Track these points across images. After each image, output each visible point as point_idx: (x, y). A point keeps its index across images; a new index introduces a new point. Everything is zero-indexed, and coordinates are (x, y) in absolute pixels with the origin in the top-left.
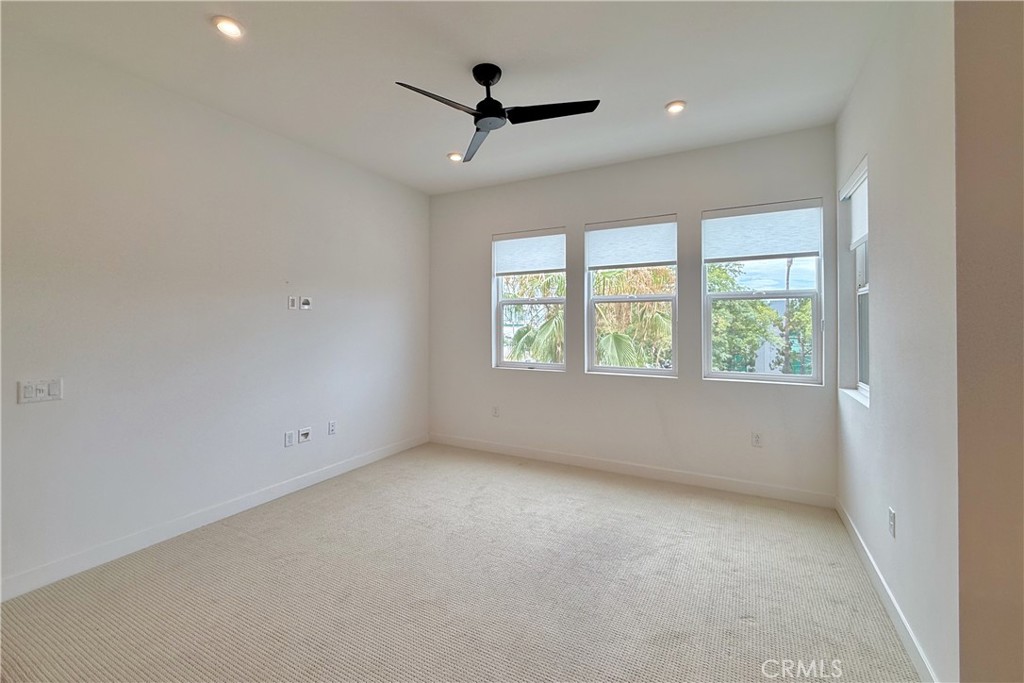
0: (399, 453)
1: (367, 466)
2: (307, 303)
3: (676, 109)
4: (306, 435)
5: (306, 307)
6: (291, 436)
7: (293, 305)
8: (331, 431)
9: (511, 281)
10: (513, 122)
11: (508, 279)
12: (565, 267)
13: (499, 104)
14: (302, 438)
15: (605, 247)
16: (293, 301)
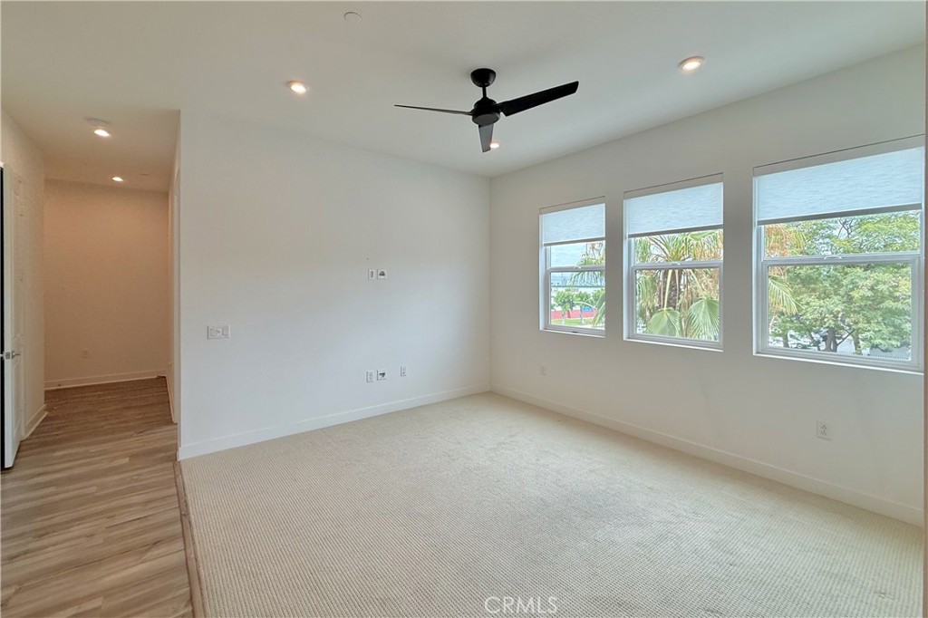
0: (462, 397)
1: (434, 404)
2: (383, 274)
3: (691, 66)
4: (383, 374)
5: (382, 277)
6: (371, 375)
7: (372, 276)
8: (403, 374)
9: (596, 246)
10: (507, 115)
11: (593, 246)
12: (604, 236)
13: (492, 101)
14: (380, 377)
15: (644, 215)
16: (372, 273)
